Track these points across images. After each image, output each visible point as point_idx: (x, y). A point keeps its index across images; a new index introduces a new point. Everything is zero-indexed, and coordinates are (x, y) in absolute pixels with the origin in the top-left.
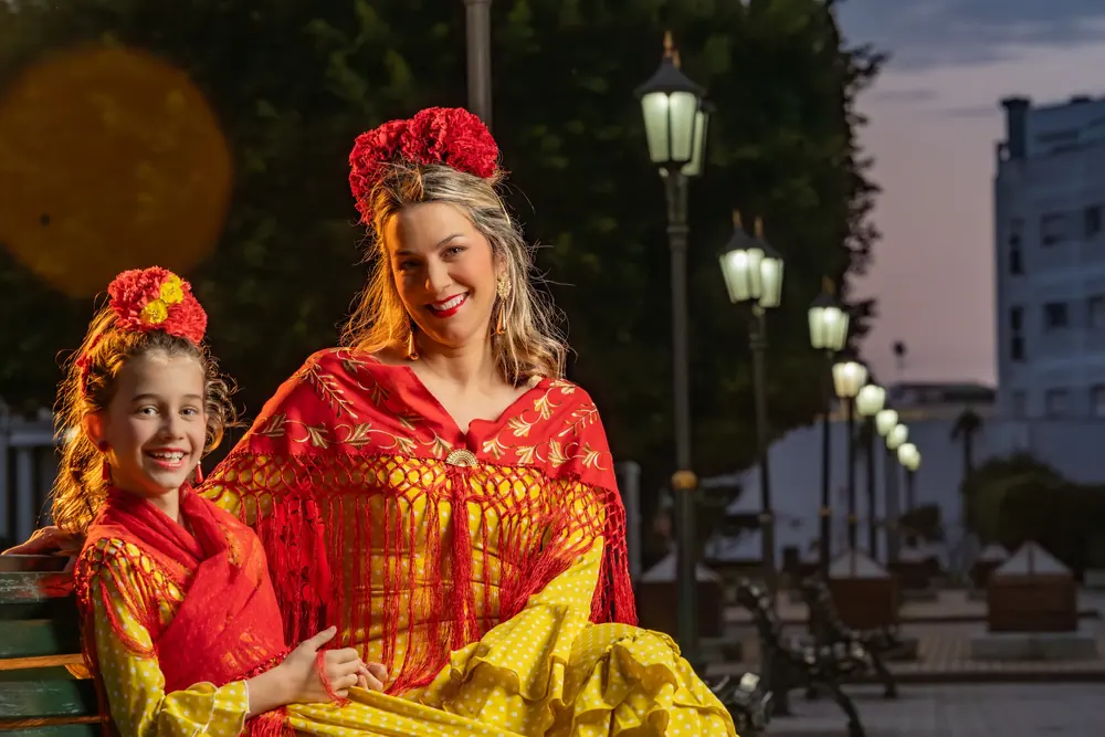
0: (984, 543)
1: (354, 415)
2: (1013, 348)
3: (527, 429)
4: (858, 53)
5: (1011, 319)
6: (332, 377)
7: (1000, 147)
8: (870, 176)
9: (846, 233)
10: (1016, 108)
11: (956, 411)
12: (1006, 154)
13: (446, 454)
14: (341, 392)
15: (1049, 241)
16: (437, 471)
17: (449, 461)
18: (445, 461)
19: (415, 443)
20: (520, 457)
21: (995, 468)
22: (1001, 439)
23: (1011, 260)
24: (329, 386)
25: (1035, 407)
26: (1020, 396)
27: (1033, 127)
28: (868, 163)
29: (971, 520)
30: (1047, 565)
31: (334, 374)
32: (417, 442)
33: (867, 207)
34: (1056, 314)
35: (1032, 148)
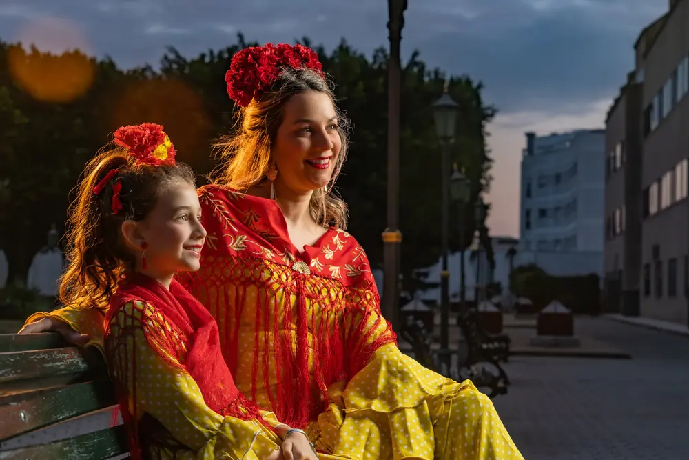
0: (518, 296)
1: (236, 230)
2: (526, 224)
3: (332, 255)
4: (489, 108)
5: (526, 215)
6: (221, 202)
7: (524, 151)
8: (490, 156)
9: (480, 177)
10: (531, 136)
11: (507, 247)
12: (526, 153)
13: (292, 263)
14: (227, 212)
15: (541, 186)
16: (288, 274)
17: (294, 267)
18: (291, 267)
19: (273, 253)
20: (332, 272)
21: (522, 269)
22: (524, 258)
23: (527, 192)
24: (220, 207)
25: (533, 246)
26: (528, 243)
27: (536, 144)
28: (490, 151)
29: (513, 287)
30: (562, 309)
31: (222, 200)
32: (274, 252)
33: (489, 168)
34: (543, 213)
35: (536, 151)
